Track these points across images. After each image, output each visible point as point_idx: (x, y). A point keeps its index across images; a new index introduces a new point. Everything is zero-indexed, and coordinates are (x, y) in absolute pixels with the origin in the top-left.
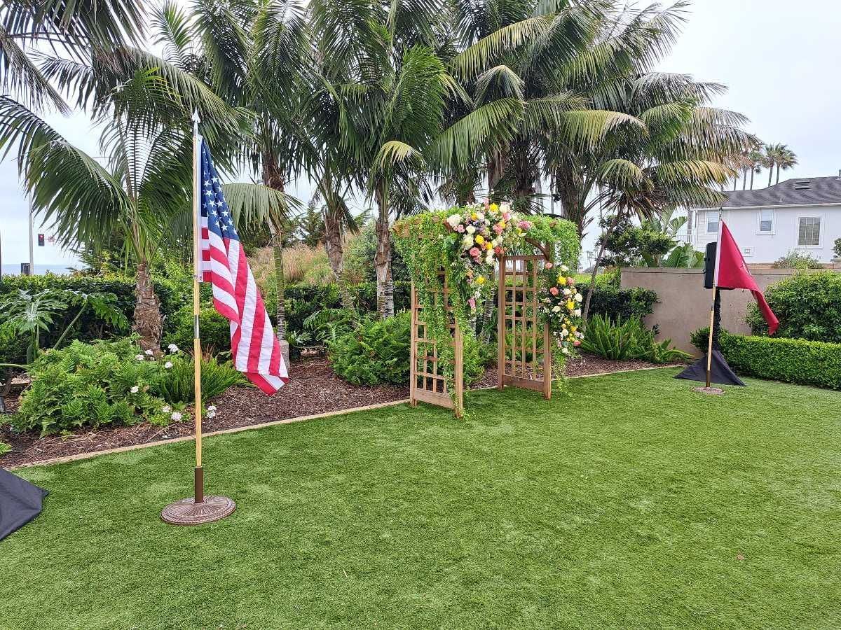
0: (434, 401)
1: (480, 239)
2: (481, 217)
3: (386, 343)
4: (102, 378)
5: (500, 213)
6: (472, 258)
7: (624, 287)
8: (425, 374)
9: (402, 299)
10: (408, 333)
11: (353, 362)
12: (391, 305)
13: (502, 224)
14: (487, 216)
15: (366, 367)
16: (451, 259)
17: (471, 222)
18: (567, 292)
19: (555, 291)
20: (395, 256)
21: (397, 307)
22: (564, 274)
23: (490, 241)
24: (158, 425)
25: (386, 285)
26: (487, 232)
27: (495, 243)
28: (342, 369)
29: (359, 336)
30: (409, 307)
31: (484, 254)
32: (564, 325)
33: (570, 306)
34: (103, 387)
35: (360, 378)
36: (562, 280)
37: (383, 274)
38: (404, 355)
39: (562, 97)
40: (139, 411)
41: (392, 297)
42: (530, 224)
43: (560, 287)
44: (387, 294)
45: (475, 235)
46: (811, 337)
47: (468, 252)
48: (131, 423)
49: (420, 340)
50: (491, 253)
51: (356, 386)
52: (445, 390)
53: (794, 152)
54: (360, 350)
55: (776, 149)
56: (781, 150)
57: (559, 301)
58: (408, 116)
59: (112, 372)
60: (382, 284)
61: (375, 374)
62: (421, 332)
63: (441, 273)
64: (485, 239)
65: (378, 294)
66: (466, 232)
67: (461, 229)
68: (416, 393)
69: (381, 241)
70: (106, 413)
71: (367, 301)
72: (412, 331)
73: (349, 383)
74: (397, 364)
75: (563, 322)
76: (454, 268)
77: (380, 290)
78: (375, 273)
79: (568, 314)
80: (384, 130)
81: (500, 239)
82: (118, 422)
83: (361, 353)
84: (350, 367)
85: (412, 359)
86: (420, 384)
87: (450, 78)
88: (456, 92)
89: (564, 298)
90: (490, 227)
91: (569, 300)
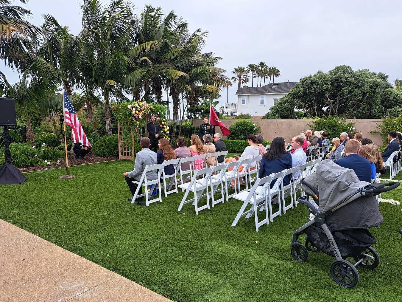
0: (127, 159)
1: (137, 112)
2: (137, 105)
3: (111, 143)
4: (26, 152)
5: (142, 105)
6: (135, 117)
7: (194, 126)
8: (123, 151)
9: (115, 130)
10: (118, 140)
11: (100, 149)
12: (111, 132)
13: (143, 108)
14: (139, 105)
15: (104, 151)
16: (129, 117)
17: (134, 107)
18: (165, 126)
19: (161, 126)
20: (112, 115)
21: (113, 133)
22: (164, 122)
23: (140, 112)
24: (43, 166)
25: (109, 125)
26: (139, 109)
27: (141, 113)
28: (96, 152)
29: (102, 141)
30: (117, 133)
31: (139, 116)
32: (164, 136)
33: (166, 130)
34: (26, 155)
35: (103, 154)
36: (163, 123)
37: (108, 122)
38: (116, 147)
39: (166, 64)
40: (37, 162)
41: (111, 130)
42: (152, 107)
43: (163, 125)
44: (110, 129)
45: (136, 110)
46: (241, 139)
47: (134, 115)
48: (35, 166)
49: (121, 141)
50: (140, 115)
51: (101, 157)
52: (129, 155)
53: (279, 70)
54: (102, 146)
55: (272, 69)
56: (274, 69)
57: (162, 129)
58: (115, 70)
59: (28, 151)
60: (108, 125)
61: (107, 153)
62: (121, 140)
63: (127, 121)
64: (138, 112)
65: (107, 128)
66: (133, 110)
67: (131, 109)
68: (121, 157)
69: (107, 111)
70: (28, 162)
71: (102, 131)
72: (119, 139)
73: (99, 156)
74: (114, 149)
75: (164, 135)
76: (130, 120)
77: (107, 127)
78: (105, 122)
79: (165, 133)
80: (107, 75)
81: (143, 111)
82: (32, 165)
83: (102, 147)
84: (99, 151)
85: (119, 148)
86: (122, 154)
87: (128, 58)
88: (131, 64)
89: (164, 128)
90: (140, 108)
91: (165, 129)
